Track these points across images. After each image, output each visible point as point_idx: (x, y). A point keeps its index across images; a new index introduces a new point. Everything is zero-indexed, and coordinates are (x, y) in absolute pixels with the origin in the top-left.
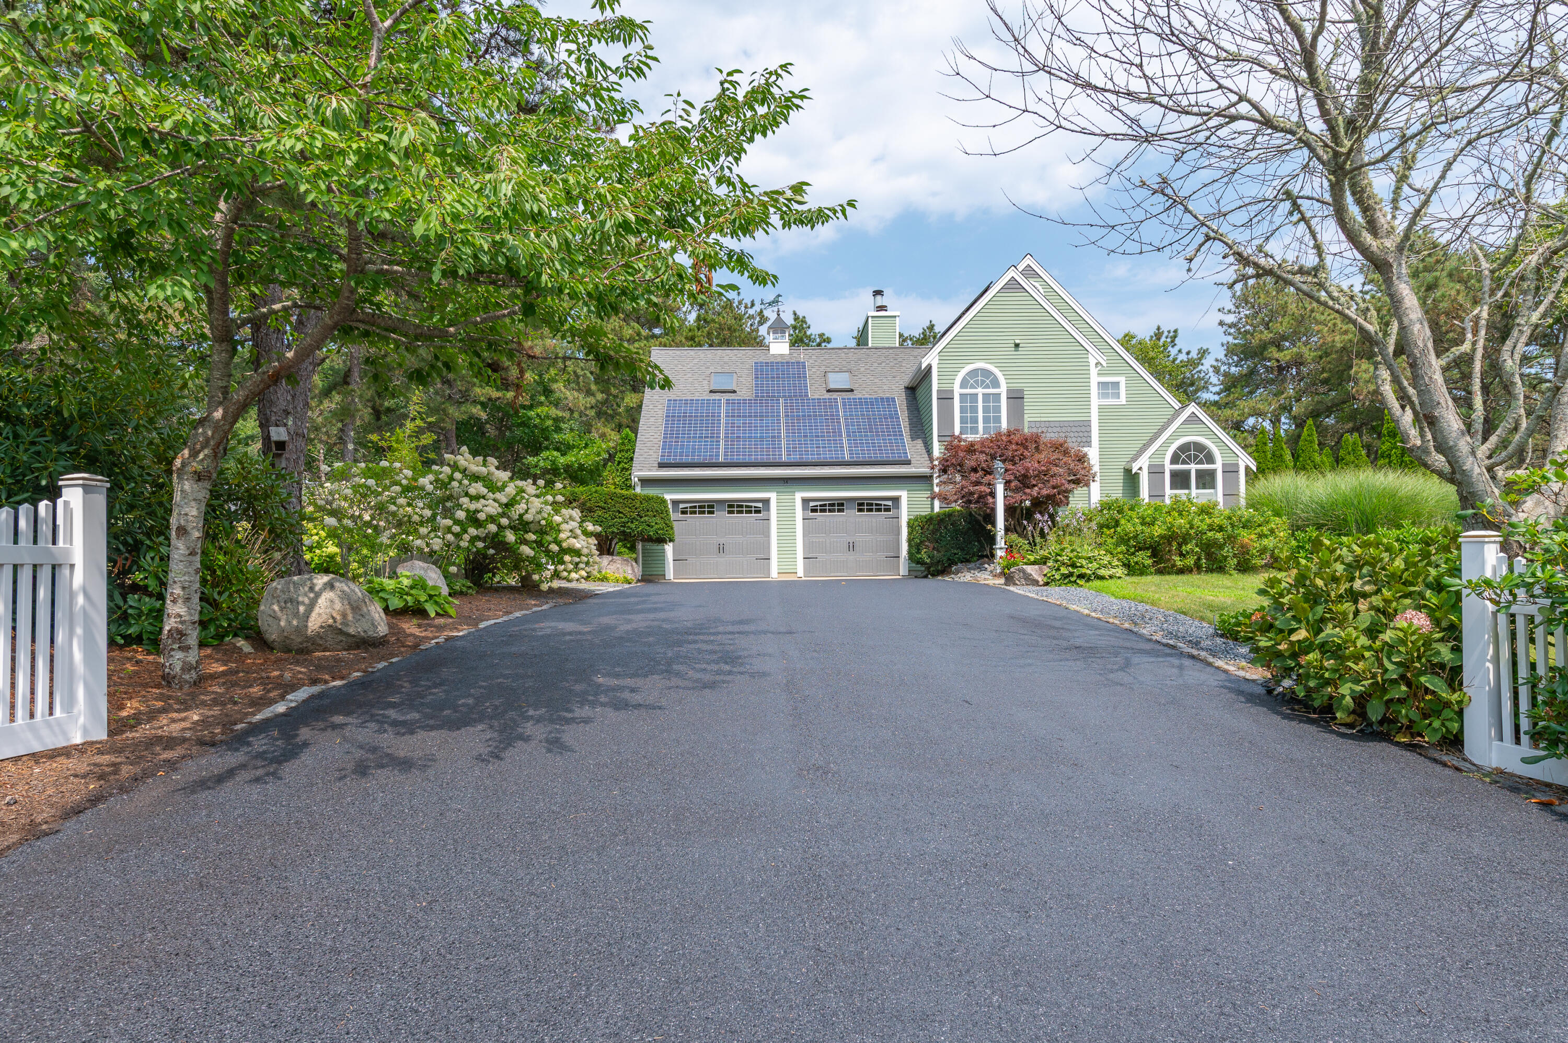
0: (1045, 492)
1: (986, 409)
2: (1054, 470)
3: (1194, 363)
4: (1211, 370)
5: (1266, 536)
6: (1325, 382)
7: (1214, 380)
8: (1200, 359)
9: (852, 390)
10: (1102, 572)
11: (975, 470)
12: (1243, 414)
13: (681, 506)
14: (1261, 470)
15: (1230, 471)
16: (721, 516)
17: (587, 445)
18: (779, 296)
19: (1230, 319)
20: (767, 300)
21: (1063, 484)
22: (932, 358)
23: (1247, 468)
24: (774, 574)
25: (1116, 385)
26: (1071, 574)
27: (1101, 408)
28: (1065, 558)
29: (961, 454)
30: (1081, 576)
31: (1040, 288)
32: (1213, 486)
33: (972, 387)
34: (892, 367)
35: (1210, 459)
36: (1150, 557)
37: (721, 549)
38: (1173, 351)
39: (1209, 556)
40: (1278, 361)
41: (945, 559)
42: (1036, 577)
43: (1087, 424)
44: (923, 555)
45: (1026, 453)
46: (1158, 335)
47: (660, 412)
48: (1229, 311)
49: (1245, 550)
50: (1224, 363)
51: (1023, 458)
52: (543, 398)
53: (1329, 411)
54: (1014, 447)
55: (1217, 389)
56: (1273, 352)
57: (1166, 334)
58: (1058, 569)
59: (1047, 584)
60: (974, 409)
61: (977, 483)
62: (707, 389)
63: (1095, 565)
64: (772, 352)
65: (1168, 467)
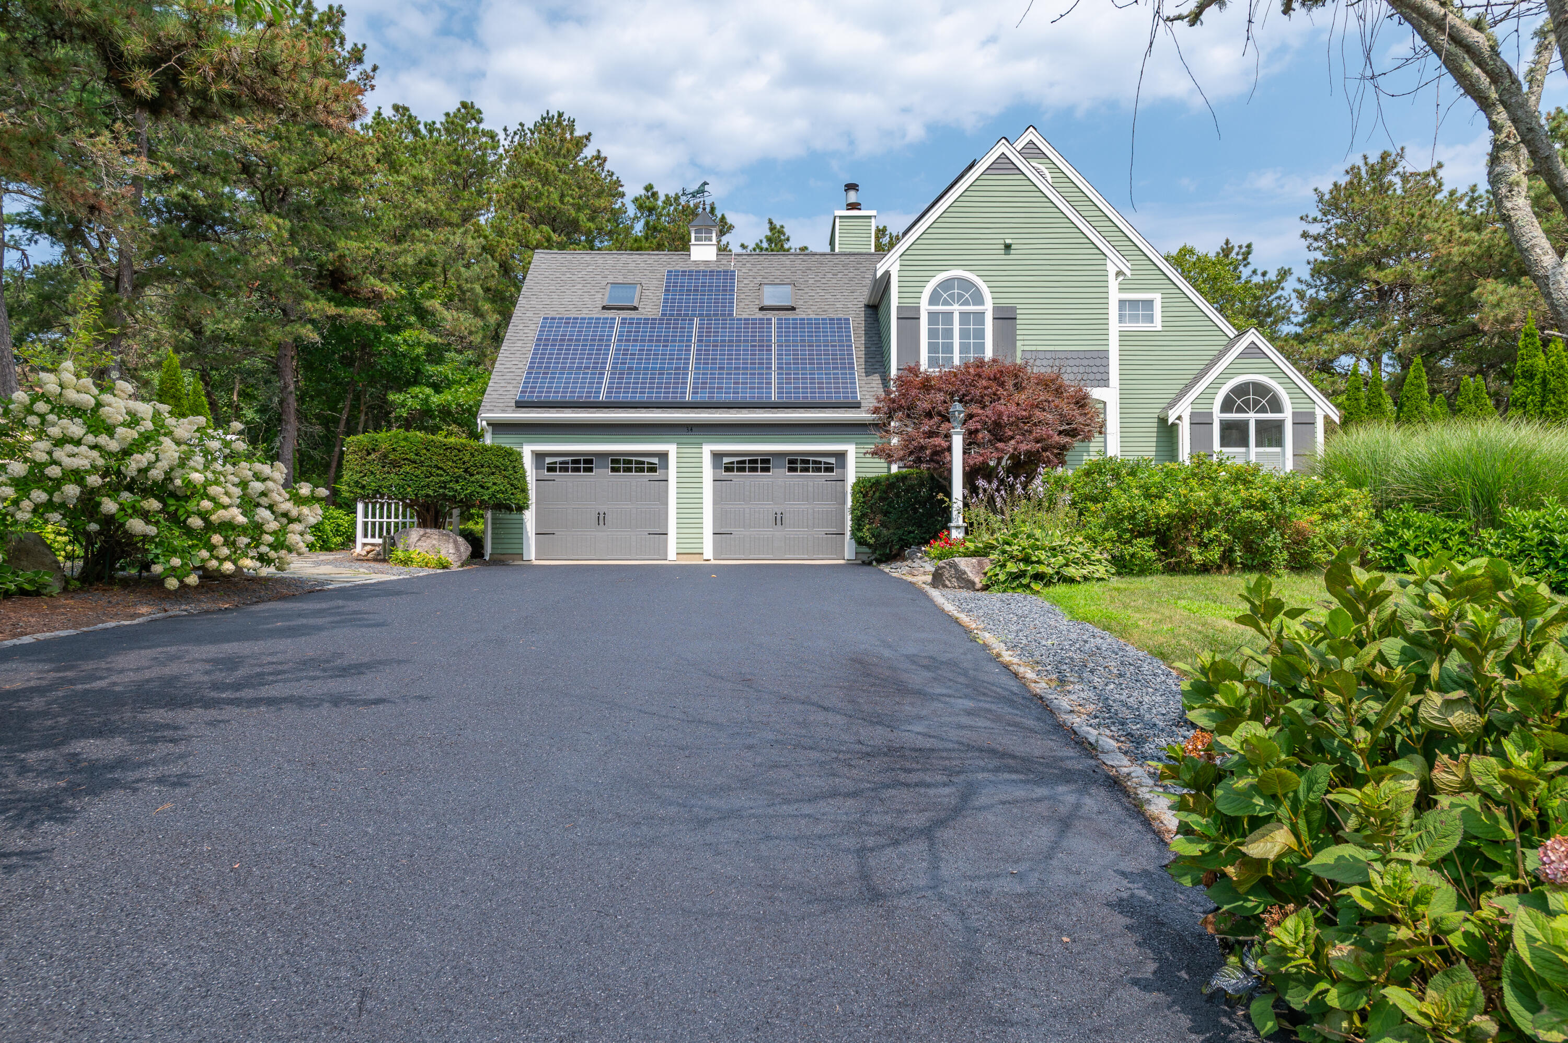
0: (1024, 447)
1: (964, 334)
2: (1038, 414)
3: (1270, 287)
4: (1294, 295)
5: (1336, 517)
6: (1439, 310)
7: (1296, 308)
8: (1279, 282)
9: (793, 309)
10: (1071, 571)
11: (929, 415)
12: (1332, 350)
13: (548, 460)
14: (1345, 423)
15: (1304, 422)
16: (602, 475)
17: (471, 379)
18: (705, 183)
19: (1317, 229)
20: (689, 191)
21: (1051, 437)
22: (891, 264)
23: (1326, 417)
24: (672, 556)
25: (1149, 304)
26: (1022, 574)
27: (1123, 335)
28: (1015, 549)
29: (914, 392)
30: (1038, 577)
31: (1046, 172)
32: (1279, 443)
33: (946, 303)
34: (851, 280)
35: (1276, 405)
36: (1154, 548)
37: (601, 519)
38: (1245, 272)
39: (1249, 548)
40: (1377, 283)
41: (895, 538)
42: (972, 575)
43: (1104, 356)
44: (866, 533)
45: (1001, 391)
46: (1227, 250)
47: (531, 334)
48: (1315, 220)
49: (1301, 538)
50: (1309, 285)
51: (996, 398)
52: (413, 319)
53: (1444, 347)
54: (985, 383)
55: (1300, 319)
56: (1370, 271)
57: (1236, 249)
58: (1003, 566)
59: (986, 588)
60: (949, 333)
61: (931, 434)
62: (600, 304)
63: (1061, 560)
64: (693, 258)
65: (1218, 416)
